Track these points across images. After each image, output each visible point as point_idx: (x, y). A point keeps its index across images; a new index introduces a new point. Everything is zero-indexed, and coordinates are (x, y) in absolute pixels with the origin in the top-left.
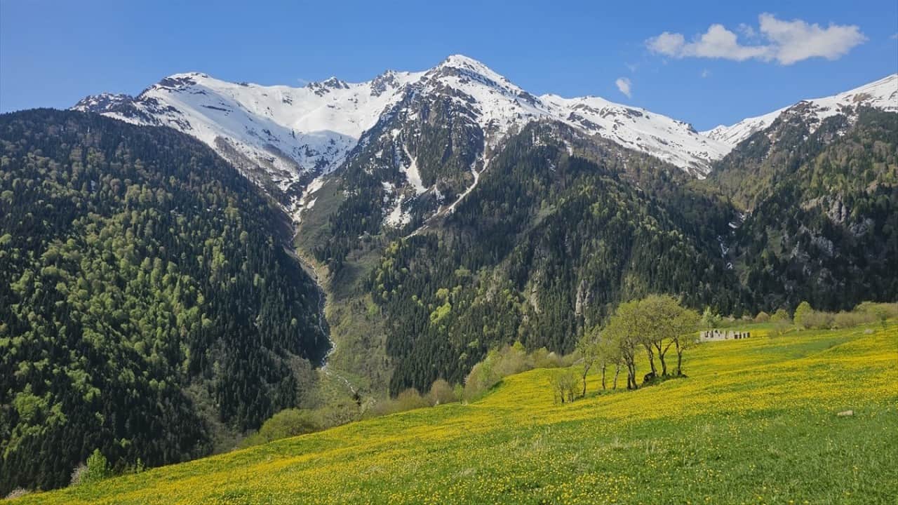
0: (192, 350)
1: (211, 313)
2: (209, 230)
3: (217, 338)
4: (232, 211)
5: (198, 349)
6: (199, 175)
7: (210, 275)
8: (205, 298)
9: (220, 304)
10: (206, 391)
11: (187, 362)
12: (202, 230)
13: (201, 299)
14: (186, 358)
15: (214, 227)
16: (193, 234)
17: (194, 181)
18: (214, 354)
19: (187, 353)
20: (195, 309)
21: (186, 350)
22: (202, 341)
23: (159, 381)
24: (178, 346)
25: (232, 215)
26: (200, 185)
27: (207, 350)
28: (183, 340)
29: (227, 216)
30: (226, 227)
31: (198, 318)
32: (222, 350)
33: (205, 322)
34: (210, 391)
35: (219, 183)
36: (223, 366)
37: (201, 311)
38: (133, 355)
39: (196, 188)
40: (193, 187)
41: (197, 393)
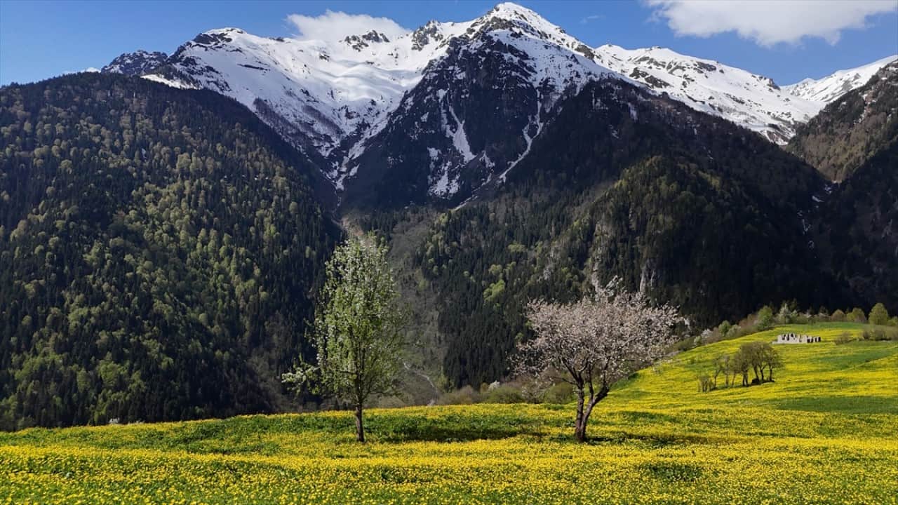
0: (252, 323)
1: (267, 286)
2: (259, 200)
3: (274, 311)
4: (279, 181)
5: (257, 321)
6: (244, 142)
7: (263, 247)
8: (261, 270)
9: (275, 277)
10: (267, 363)
11: (247, 334)
12: (252, 201)
13: (257, 271)
14: (246, 330)
15: (264, 198)
16: (243, 205)
17: (240, 149)
18: (272, 326)
19: (247, 325)
20: (252, 282)
21: (246, 322)
22: (261, 314)
23: (223, 352)
24: (238, 317)
25: (280, 185)
26: (246, 153)
27: (266, 323)
28: (242, 312)
29: (275, 185)
30: (276, 197)
31: (255, 291)
32: (280, 323)
33: (263, 294)
34: (271, 362)
35: (265, 150)
36: (282, 338)
37: (258, 283)
38: (198, 325)
39: (243, 156)
40: (239, 155)
41: (258, 365)
